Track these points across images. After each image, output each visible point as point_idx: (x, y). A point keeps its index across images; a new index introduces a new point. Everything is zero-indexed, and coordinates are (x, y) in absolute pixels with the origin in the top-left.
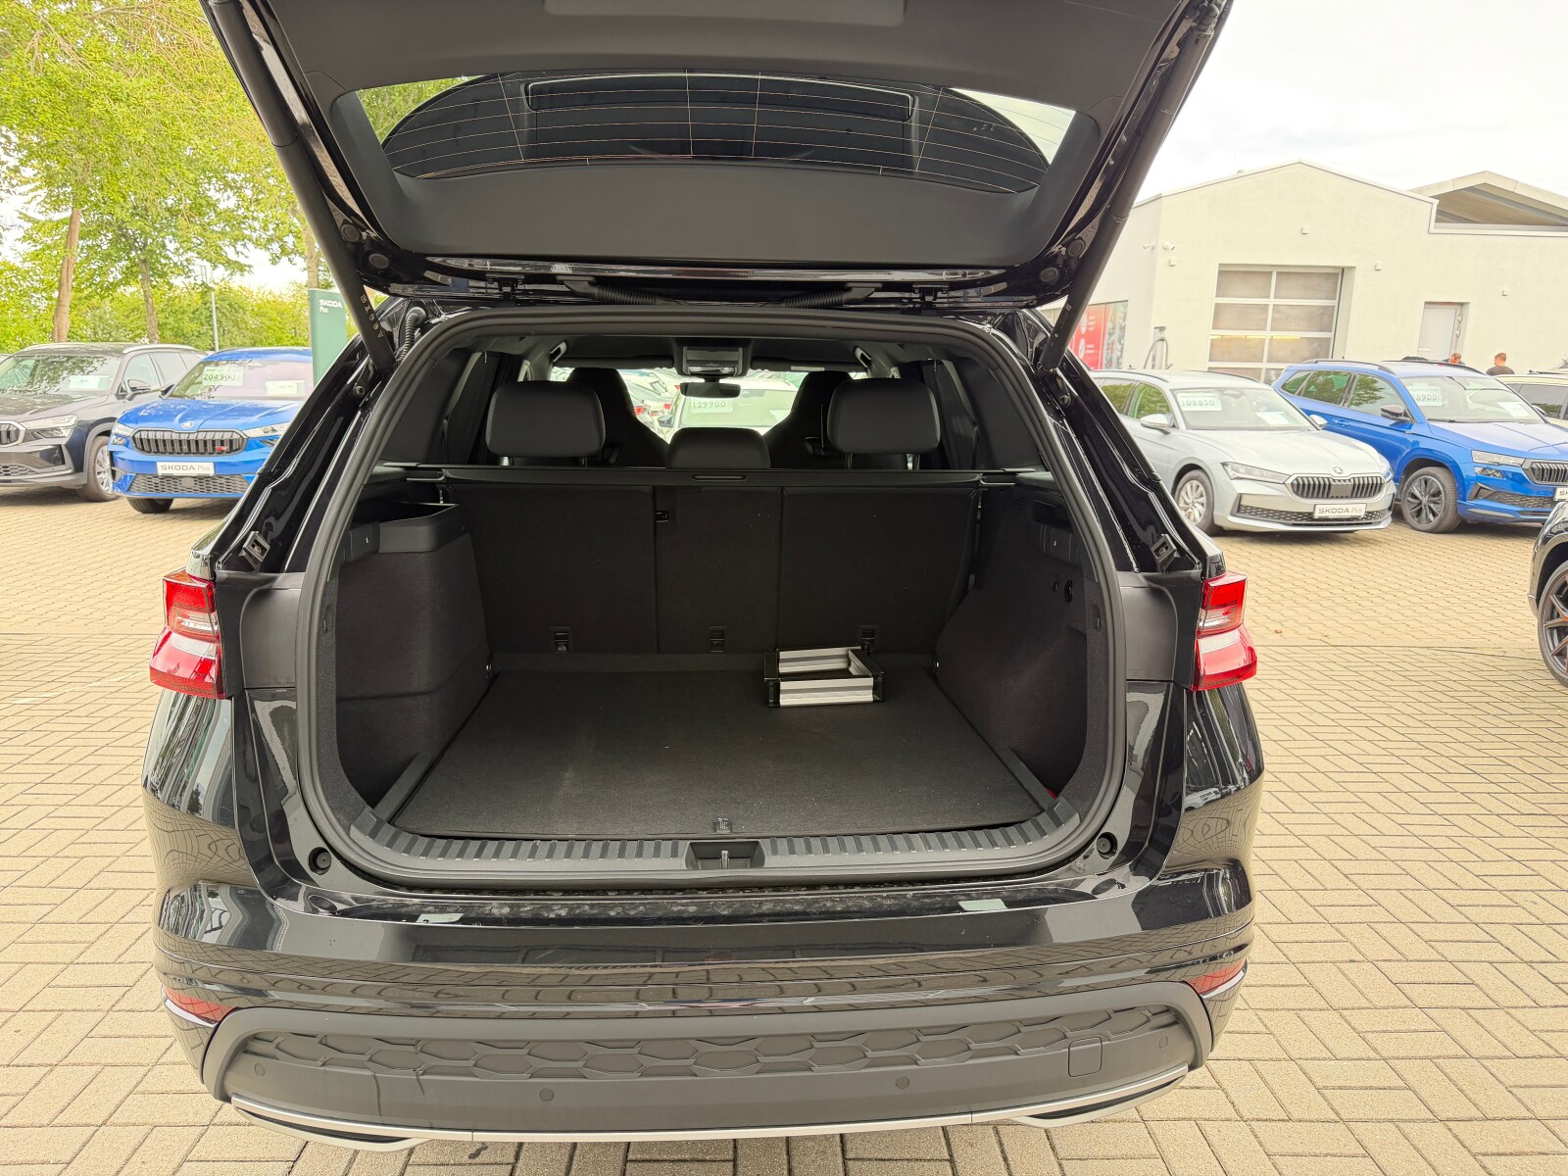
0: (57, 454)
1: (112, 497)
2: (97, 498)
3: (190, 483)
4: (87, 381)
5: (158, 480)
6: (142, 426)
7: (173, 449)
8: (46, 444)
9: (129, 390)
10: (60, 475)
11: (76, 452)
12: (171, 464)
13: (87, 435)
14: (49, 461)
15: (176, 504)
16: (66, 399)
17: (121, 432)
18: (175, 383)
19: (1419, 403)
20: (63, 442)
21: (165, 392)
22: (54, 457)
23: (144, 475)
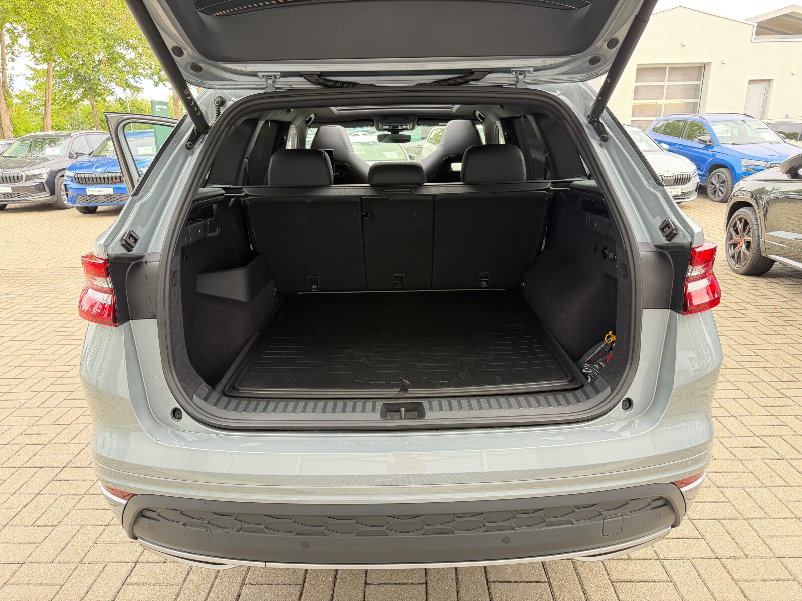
0: (42, 187)
1: (70, 207)
2: (63, 208)
3: (103, 198)
4: (54, 150)
5: (87, 197)
6: (78, 171)
7: (93, 182)
8: (35, 182)
9: (75, 154)
10: (44, 197)
11: (50, 186)
12: (92, 189)
13: (55, 177)
14: (39, 191)
15: (100, 209)
16: (46, 160)
17: (69, 175)
18: (95, 149)
19: (717, 135)
20: (44, 181)
21: (90, 154)
22: (40, 188)
23: (81, 195)
